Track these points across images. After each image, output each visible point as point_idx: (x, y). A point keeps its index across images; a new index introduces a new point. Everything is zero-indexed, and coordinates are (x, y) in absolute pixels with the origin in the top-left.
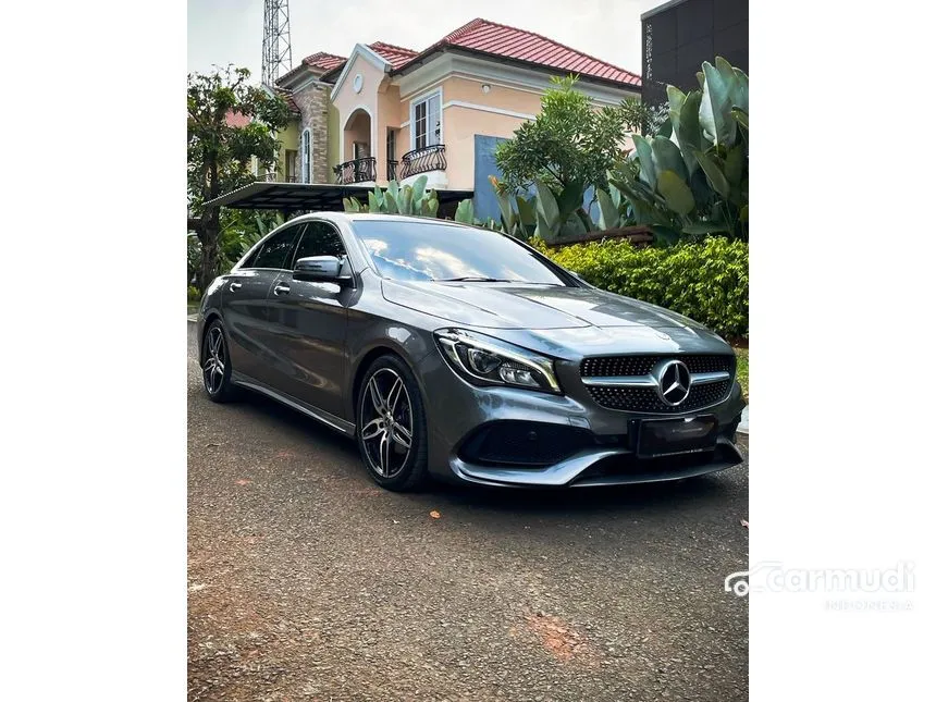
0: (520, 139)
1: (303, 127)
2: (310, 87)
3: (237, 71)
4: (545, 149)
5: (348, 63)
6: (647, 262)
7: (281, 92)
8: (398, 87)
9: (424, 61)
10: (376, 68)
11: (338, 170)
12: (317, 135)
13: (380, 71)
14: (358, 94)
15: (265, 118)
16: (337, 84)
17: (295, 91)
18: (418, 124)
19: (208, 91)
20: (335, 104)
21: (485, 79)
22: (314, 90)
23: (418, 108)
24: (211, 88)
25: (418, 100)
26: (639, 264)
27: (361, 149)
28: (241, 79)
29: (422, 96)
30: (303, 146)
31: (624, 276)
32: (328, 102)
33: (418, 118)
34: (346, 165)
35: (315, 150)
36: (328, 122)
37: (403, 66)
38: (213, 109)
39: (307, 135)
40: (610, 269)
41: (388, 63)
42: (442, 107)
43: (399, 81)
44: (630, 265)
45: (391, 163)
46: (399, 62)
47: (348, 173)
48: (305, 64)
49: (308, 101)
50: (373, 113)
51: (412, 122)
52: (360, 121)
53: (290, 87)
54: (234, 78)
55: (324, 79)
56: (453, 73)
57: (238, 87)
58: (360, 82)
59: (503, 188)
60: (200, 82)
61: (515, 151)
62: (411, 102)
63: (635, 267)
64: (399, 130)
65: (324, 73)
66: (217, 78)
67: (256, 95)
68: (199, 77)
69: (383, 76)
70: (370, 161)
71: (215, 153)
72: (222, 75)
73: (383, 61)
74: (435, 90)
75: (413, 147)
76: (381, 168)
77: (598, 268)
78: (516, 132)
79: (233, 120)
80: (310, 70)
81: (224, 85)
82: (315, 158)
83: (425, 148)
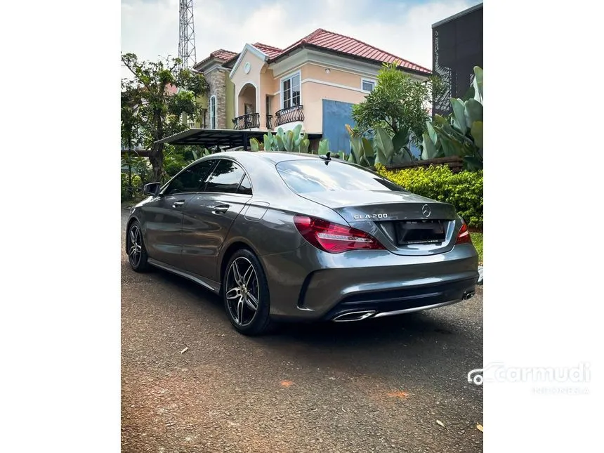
0: (369, 101)
1: (211, 95)
2: (215, 71)
3: (173, 59)
4: (386, 108)
5: (241, 56)
6: (466, 181)
7: (196, 73)
8: (272, 70)
9: (290, 54)
10: (259, 58)
11: (235, 121)
12: (220, 99)
13: (261, 60)
14: (248, 74)
15: (190, 89)
16: (234, 68)
17: (205, 73)
18: (285, 93)
19: (156, 72)
20: (232, 81)
21: (326, 65)
22: (218, 72)
23: (285, 83)
24: (158, 70)
25: (285, 78)
26: (461, 182)
27: (248, 108)
28: (176, 65)
29: (288, 76)
30: (211, 106)
31: (451, 189)
32: (227, 80)
33: (285, 89)
34: (241, 118)
35: (219, 109)
36: (226, 92)
37: (276, 58)
38: (158, 83)
39: (213, 100)
40: (439, 185)
41: (267, 55)
42: (301, 82)
43: (273, 66)
44: (455, 183)
45: (268, 117)
46: (273, 55)
47: (241, 123)
48: (212, 56)
49: (214, 79)
50: (257, 86)
51: (281, 91)
52: (249, 91)
53: (202, 71)
54: (172, 64)
55: (225, 65)
56: (309, 61)
57: (174, 69)
58: (248, 67)
59: (356, 132)
60: (150, 66)
61: (366, 109)
62: (281, 79)
63: (458, 184)
64: (273, 96)
65: (225, 62)
66: (161, 64)
67: (184, 75)
68: (150, 63)
69: (263, 63)
70: (255, 115)
71: (160, 109)
72: (164, 62)
73: (263, 55)
74: (298, 71)
75: (282, 107)
76: (262, 120)
77: (431, 184)
78: (366, 97)
79: (171, 90)
80: (215, 60)
81: (165, 68)
82: (218, 113)
83: (289, 108)
